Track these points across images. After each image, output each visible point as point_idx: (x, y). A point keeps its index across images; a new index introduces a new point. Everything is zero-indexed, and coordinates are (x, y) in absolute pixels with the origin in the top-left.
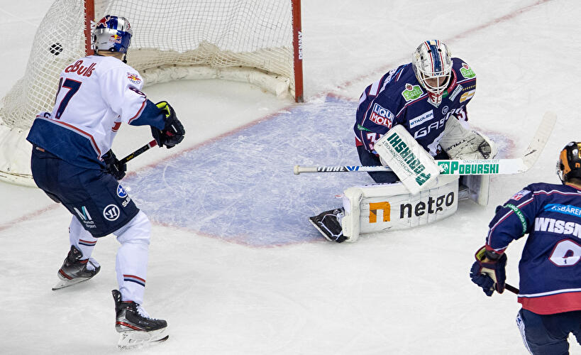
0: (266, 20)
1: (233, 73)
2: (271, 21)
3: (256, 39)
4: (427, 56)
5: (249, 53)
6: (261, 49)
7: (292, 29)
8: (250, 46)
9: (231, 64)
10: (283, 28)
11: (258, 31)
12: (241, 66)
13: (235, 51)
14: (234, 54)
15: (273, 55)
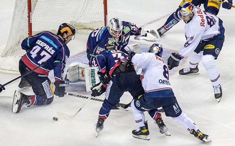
0: (94, 11)
1: (82, 31)
2: (96, 11)
3: (90, 18)
4: (114, 23)
5: (88, 23)
6: (92, 22)
7: (104, 14)
8: (88, 21)
9: (81, 27)
10: (101, 14)
11: (91, 15)
12: (85, 28)
13: (83, 22)
14: (83, 23)
15: (97, 24)
